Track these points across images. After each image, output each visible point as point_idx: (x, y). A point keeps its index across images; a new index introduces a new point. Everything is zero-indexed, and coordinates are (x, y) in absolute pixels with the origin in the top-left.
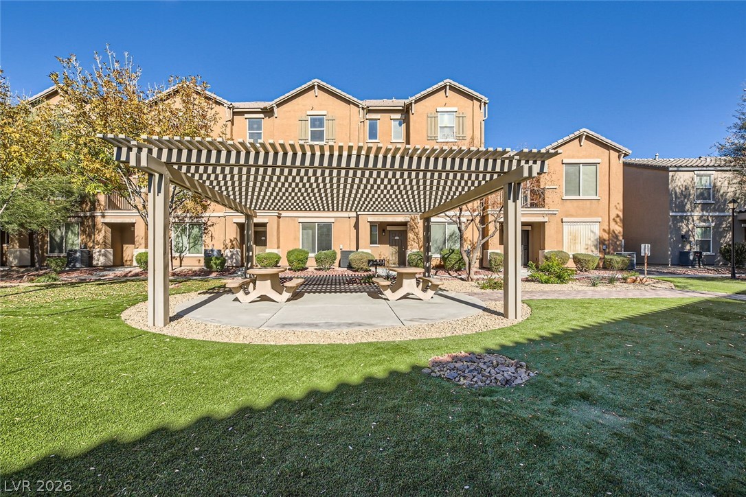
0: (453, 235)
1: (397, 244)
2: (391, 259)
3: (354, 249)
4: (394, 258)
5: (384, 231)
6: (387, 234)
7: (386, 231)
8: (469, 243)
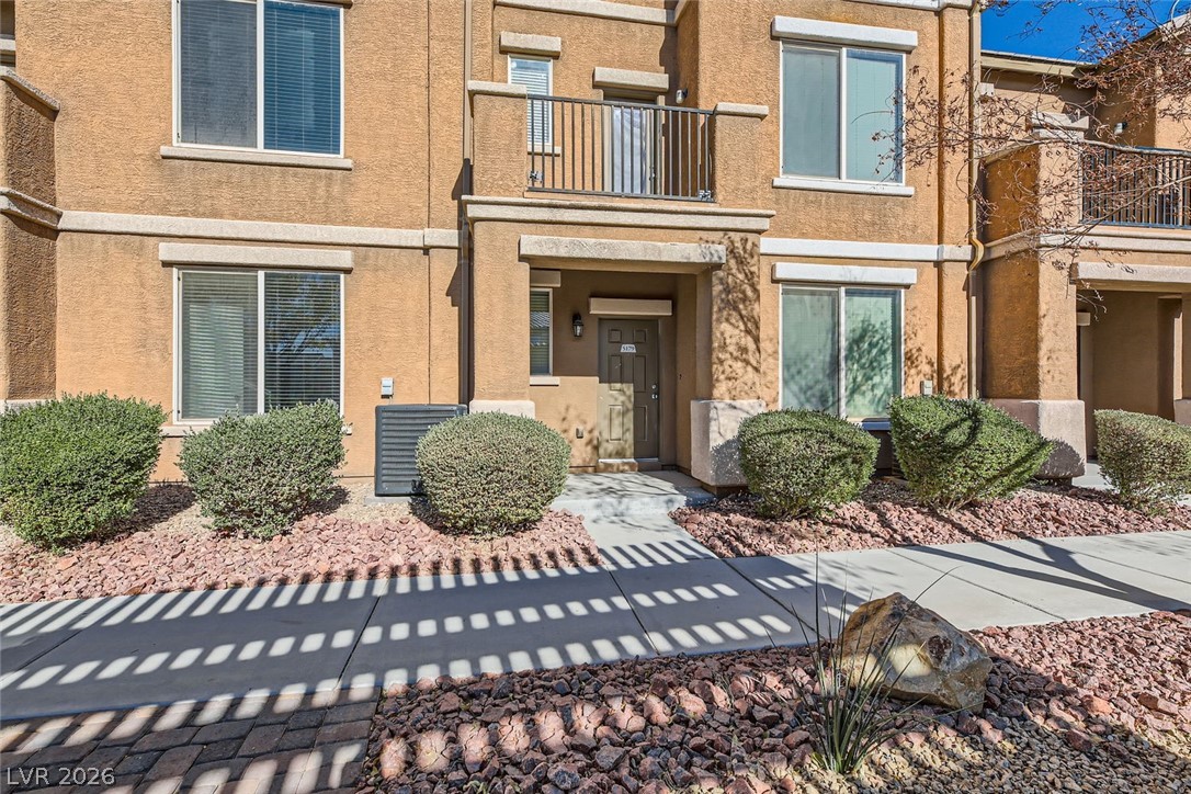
0: (861, 338)
1: (628, 372)
2: (606, 435)
3: (447, 395)
4: (617, 432)
5: (576, 318)
6: (592, 329)
7: (584, 319)
8: (926, 368)
